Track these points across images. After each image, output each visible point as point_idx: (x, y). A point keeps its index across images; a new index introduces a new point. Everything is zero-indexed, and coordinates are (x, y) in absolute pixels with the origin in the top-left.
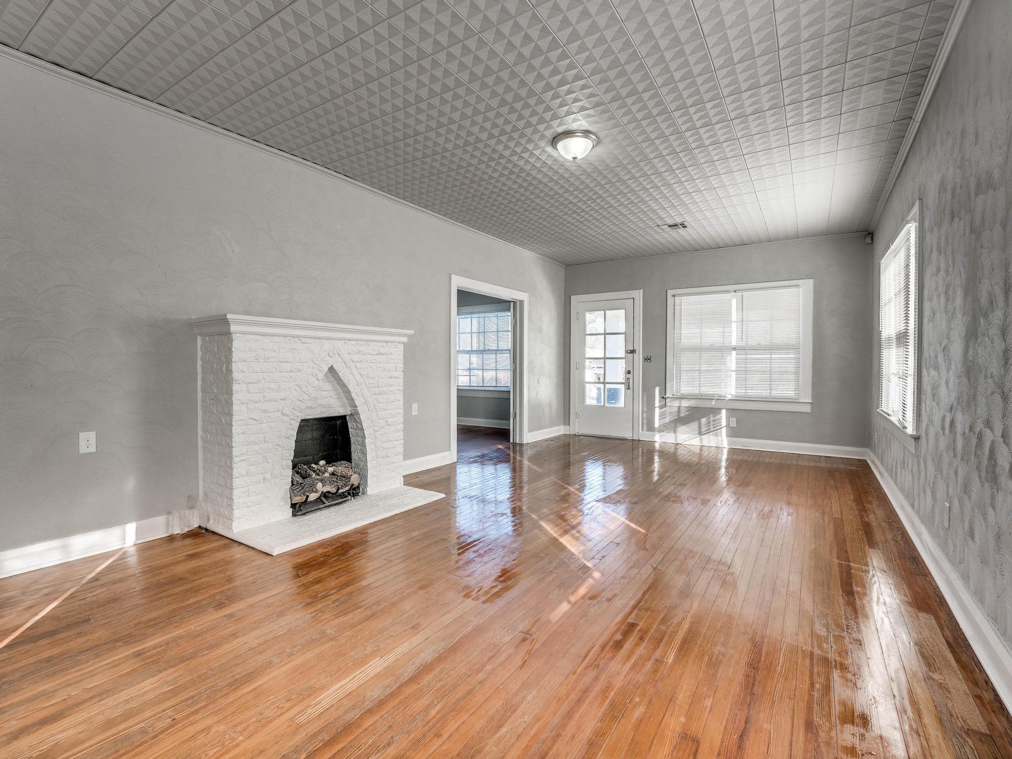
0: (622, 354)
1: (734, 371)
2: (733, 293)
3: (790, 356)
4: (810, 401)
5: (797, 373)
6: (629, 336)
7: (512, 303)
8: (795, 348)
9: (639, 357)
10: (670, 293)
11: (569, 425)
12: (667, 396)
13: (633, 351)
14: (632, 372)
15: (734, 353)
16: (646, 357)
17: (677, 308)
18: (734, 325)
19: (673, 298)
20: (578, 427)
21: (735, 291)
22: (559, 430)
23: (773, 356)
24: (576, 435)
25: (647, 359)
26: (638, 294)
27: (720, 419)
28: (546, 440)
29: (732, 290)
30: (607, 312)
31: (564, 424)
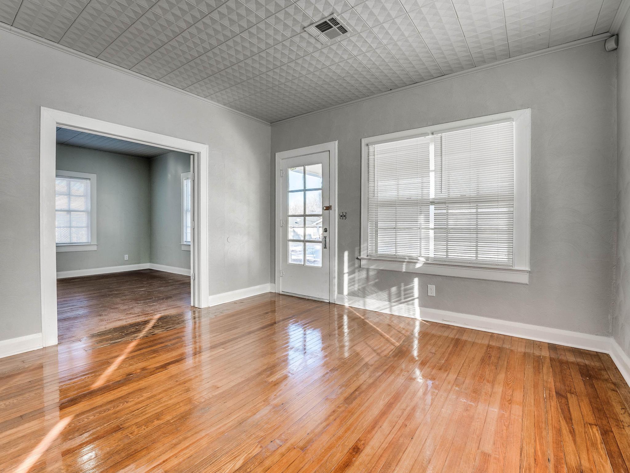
0: (319, 211)
1: (432, 229)
2: (431, 136)
3: (500, 210)
4: (528, 269)
5: (510, 231)
6: (325, 191)
7: (192, 156)
8: (508, 199)
9: (335, 213)
10: (364, 141)
11: (275, 283)
12: (362, 256)
13: (328, 208)
14: (328, 230)
15: (432, 207)
16: (341, 214)
17: (371, 157)
18: (432, 175)
19: (367, 147)
20: (281, 287)
21: (433, 134)
22: (267, 288)
23: (479, 210)
24: (280, 294)
25: (342, 216)
26: (334, 146)
27: (412, 288)
28: (235, 303)
29: (429, 132)
30: (307, 167)
31: (271, 282)
